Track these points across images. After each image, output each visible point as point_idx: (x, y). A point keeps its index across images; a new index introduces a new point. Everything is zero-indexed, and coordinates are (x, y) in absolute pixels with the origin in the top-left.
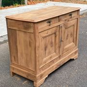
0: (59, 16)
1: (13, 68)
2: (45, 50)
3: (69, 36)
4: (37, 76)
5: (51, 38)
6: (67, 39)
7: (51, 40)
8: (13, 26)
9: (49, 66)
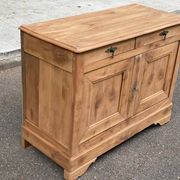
0: (135, 38)
1: (28, 134)
2: (96, 107)
3: (155, 77)
4: (72, 159)
5: (113, 83)
6: (149, 83)
7: (110, 87)
8: (33, 50)
9: (102, 139)
